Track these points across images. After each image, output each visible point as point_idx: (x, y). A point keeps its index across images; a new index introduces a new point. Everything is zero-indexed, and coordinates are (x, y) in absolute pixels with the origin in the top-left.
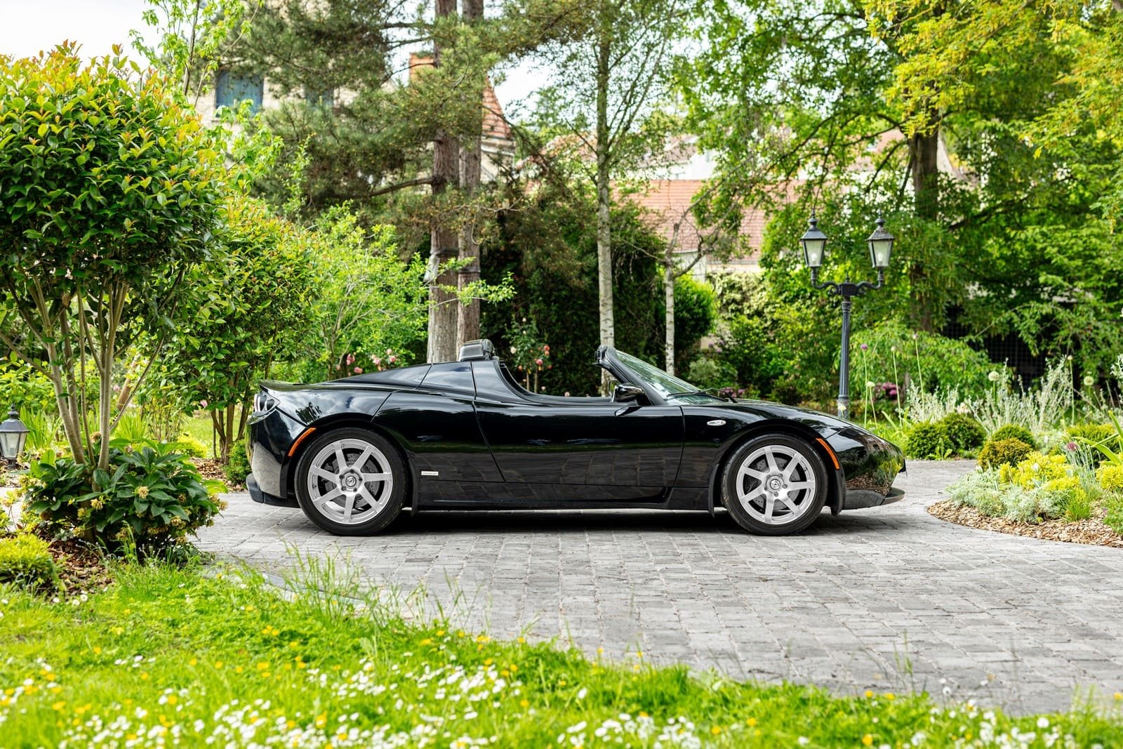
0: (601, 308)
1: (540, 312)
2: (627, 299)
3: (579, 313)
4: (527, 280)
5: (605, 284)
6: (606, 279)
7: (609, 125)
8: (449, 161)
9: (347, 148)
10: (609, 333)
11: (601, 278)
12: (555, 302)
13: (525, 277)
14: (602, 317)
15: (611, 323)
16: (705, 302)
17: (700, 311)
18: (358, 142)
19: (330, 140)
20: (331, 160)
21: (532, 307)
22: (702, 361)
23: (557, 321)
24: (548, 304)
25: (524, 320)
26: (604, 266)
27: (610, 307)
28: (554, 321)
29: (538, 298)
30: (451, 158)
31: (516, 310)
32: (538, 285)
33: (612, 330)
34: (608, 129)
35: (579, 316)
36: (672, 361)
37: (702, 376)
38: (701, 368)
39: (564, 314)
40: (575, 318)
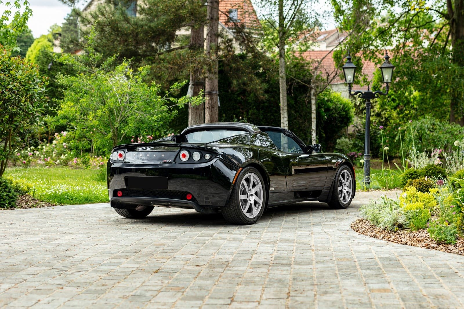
0: (281, 111)
1: (254, 114)
2: (299, 107)
3: (274, 114)
4: (248, 98)
5: (283, 99)
6: (283, 96)
7: (284, 16)
8: (198, 37)
9: (137, 29)
10: (285, 124)
11: (281, 96)
12: (262, 109)
13: (247, 97)
14: (282, 116)
15: (286, 119)
16: (347, 109)
17: (344, 113)
18: (142, 26)
19: (126, 26)
20: (127, 35)
21: (250, 111)
22: (343, 139)
23: (263, 118)
24: (258, 109)
25: (241, 118)
26: (283, 90)
27: (286, 111)
28: (261, 119)
29: (253, 107)
30: (200, 35)
31: (243, 113)
32: (253, 100)
33: (287, 123)
34: (284, 19)
35: (274, 116)
36: (315, 138)
37: (343, 146)
38: (342, 142)
39: (267, 115)
40: (272, 117)
